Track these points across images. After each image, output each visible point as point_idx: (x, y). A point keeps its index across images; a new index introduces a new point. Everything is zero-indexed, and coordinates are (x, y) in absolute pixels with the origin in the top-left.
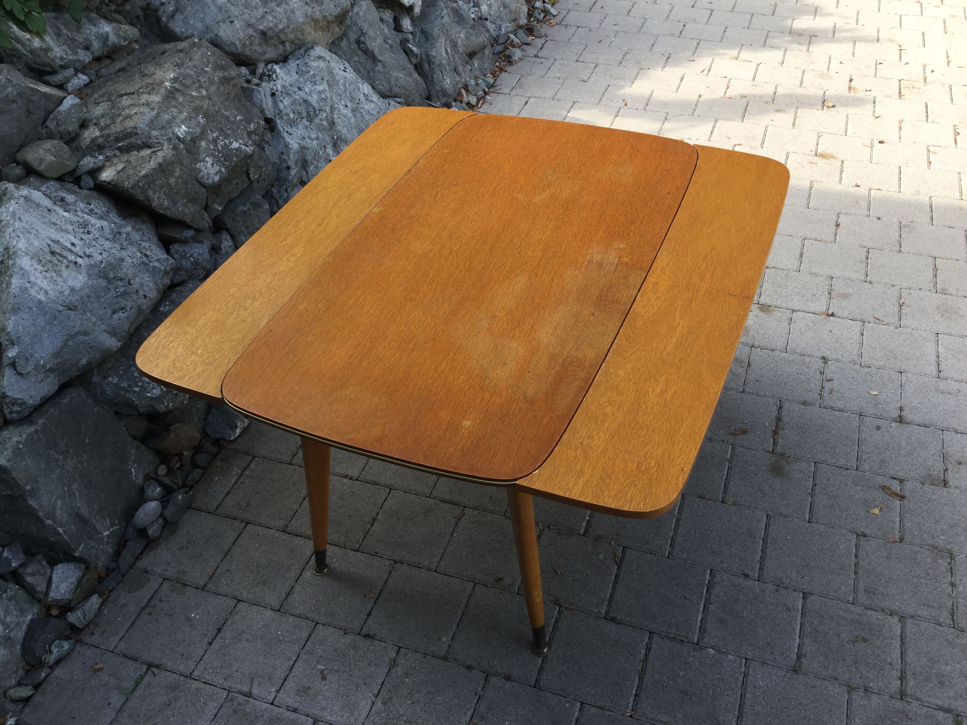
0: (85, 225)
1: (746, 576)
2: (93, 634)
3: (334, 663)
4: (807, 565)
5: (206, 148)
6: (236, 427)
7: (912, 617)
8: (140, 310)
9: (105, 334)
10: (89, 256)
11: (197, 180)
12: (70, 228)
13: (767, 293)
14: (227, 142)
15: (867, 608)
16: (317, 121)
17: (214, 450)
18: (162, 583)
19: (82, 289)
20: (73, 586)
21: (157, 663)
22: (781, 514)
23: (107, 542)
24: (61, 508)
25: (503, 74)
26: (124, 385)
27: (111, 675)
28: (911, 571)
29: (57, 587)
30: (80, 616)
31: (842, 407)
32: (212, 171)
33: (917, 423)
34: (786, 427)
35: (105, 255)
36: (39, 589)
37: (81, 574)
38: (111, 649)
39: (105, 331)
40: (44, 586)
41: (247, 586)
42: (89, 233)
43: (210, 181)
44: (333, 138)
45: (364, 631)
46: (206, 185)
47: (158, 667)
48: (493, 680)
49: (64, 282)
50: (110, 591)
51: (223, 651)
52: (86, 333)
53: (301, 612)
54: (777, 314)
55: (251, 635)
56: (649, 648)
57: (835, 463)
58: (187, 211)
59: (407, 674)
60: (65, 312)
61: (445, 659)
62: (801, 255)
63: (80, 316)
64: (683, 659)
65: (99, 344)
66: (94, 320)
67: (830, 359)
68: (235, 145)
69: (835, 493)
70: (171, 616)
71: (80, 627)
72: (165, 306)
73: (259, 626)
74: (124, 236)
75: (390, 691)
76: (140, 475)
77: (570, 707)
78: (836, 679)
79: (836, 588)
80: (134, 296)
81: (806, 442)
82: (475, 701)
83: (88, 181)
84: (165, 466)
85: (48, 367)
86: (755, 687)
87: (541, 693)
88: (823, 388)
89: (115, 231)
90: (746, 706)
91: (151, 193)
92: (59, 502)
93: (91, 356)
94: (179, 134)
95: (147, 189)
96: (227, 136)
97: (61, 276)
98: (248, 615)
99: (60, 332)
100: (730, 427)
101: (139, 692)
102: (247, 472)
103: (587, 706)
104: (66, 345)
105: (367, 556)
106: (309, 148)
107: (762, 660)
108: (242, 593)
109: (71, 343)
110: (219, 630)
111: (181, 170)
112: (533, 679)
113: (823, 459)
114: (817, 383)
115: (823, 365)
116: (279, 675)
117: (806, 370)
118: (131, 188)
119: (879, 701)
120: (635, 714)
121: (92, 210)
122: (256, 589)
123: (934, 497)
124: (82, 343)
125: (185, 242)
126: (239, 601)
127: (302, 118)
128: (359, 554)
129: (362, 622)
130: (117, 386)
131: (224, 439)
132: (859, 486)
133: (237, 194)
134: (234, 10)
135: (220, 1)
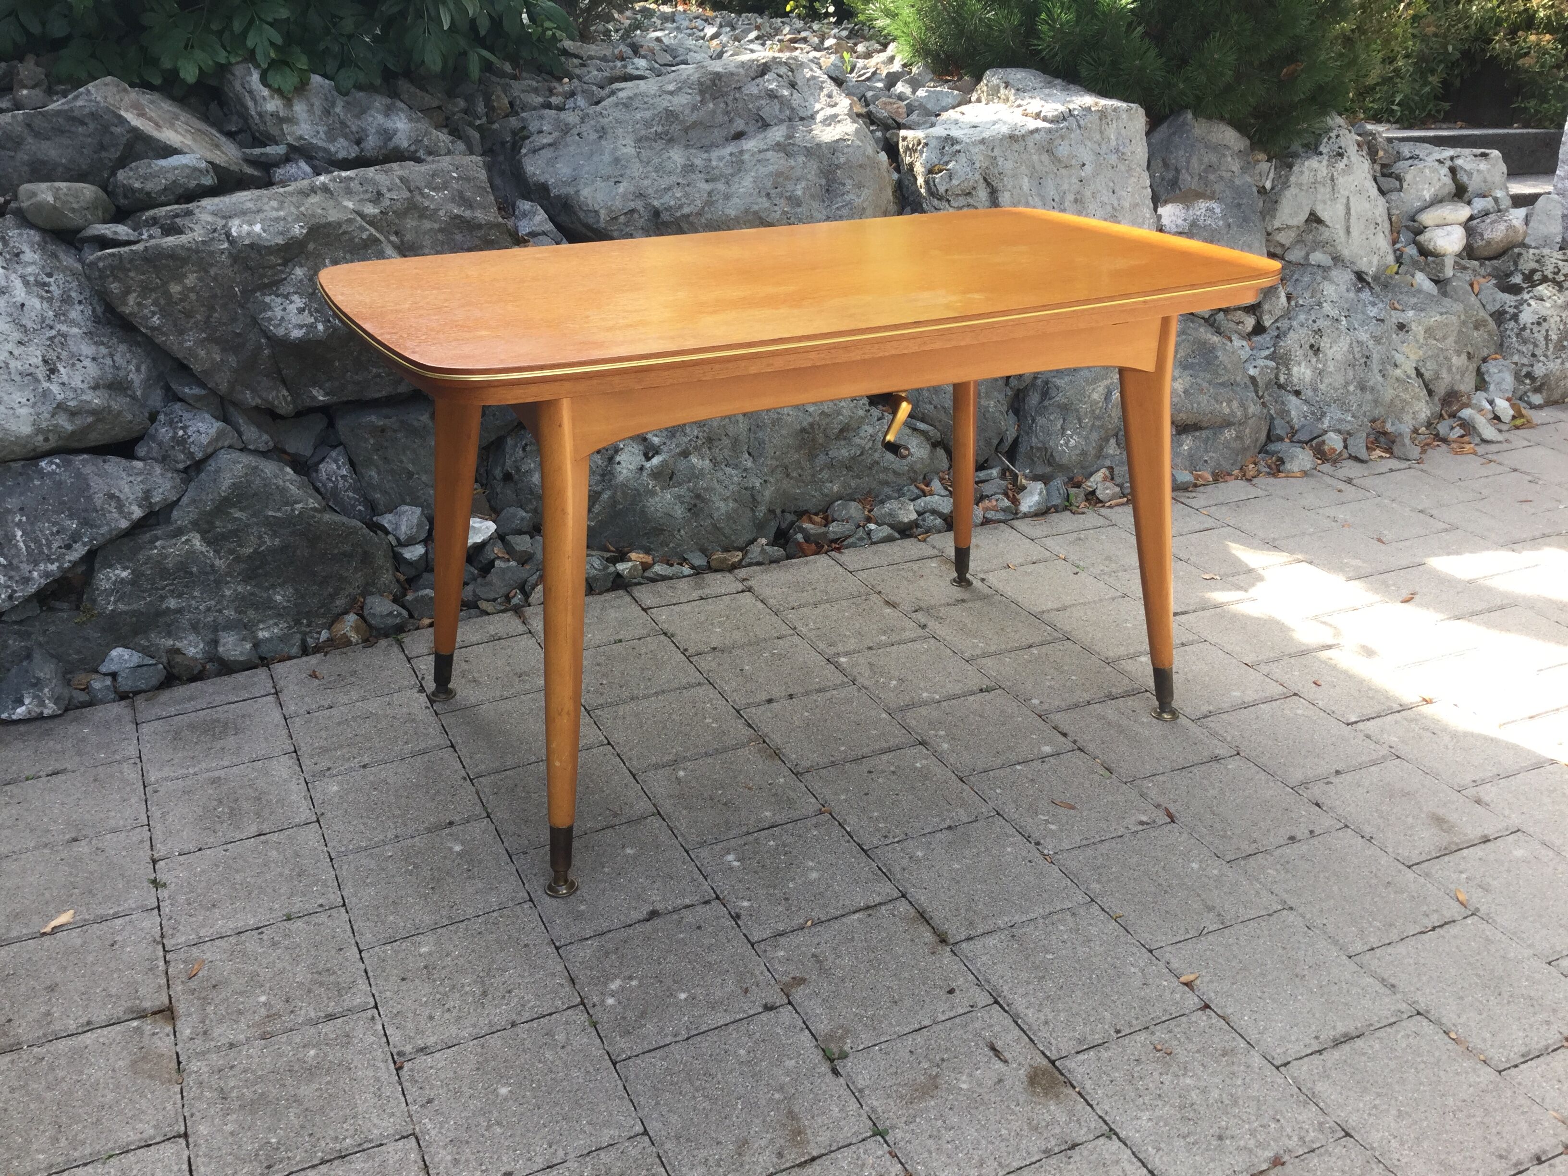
11: (254, 319)
13: (1108, 1056)
25: (1242, 483)
32: (295, 319)
43: (281, 332)
46: (270, 334)
58: (201, 353)
94: (233, 230)
111: (200, 279)
125: (189, 404)
133: (377, 395)
134: (636, 169)
135: (625, 150)
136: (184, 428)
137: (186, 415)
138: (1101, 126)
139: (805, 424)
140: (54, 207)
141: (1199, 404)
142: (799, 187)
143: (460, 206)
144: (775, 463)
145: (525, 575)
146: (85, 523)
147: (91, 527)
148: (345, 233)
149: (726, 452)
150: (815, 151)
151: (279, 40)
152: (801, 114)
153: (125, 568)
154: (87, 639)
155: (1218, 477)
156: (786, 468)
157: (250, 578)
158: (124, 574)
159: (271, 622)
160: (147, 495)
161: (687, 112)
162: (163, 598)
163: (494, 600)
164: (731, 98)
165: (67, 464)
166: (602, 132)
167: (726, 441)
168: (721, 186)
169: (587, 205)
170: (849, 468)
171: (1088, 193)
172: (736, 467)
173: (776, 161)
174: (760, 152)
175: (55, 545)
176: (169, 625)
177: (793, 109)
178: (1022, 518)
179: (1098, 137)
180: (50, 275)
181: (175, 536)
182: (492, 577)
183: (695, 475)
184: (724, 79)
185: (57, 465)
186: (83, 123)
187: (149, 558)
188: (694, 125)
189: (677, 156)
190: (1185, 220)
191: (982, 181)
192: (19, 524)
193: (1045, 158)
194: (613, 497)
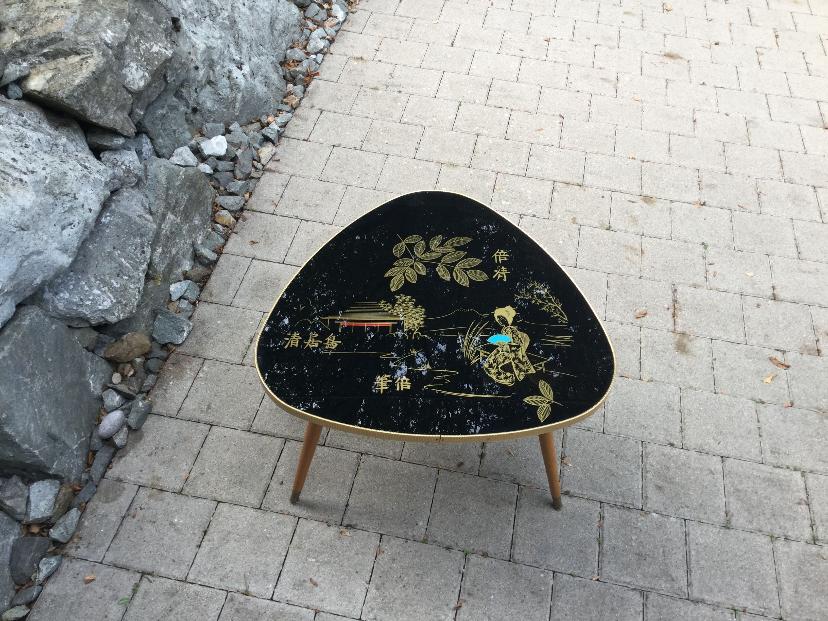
0: (21, 138)
1: (672, 445)
2: (78, 547)
3: (324, 555)
4: (721, 432)
5: (130, 53)
6: (183, 331)
7: (812, 472)
8: (86, 224)
9: (57, 252)
10: (32, 172)
11: (124, 86)
12: (7, 142)
13: (646, 186)
14: (148, 45)
15: (775, 467)
16: (219, 20)
17: (164, 354)
18: (138, 490)
19: (32, 208)
20: (51, 503)
21: (149, 570)
22: (691, 387)
23: (77, 455)
24: (35, 431)
26: (76, 299)
27: (106, 586)
28: (804, 432)
29: (36, 506)
30: (63, 531)
31: (726, 288)
32: (137, 76)
33: (789, 300)
34: (683, 308)
35: (48, 170)
36: (19, 510)
37: (57, 490)
38: (100, 561)
39: (56, 249)
40: (23, 506)
41: (225, 487)
42: (27, 146)
43: (136, 87)
44: (234, 37)
45: (346, 522)
46: (133, 91)
47: (151, 574)
48: (473, 558)
49: (13, 201)
50: (87, 503)
51: (213, 553)
52: (39, 253)
53: (282, 508)
54: (659, 205)
55: (238, 535)
56: (602, 518)
57: (728, 339)
58: (117, 118)
59: (394, 559)
60: (17, 233)
61: (425, 541)
62: (669, 149)
63: (33, 236)
64: (632, 524)
65: (53, 262)
66: (45, 238)
67: (709, 245)
68: (155, 49)
69: (732, 365)
70: (154, 522)
71: (64, 541)
72: (106, 217)
73: (244, 526)
74: (61, 148)
75: (380, 577)
76: (98, 385)
77: (545, 577)
78: (760, 531)
79: (747, 451)
80: (81, 211)
81: (701, 321)
82: (460, 578)
83: (15, 91)
84: (119, 375)
85: (6, 291)
86: (697, 544)
87: (517, 566)
88: (707, 271)
89: (51, 142)
90: (692, 562)
91: (85, 104)
92: (32, 425)
93: (46, 275)
94: (106, 39)
95: (82, 99)
96: (147, 39)
97: (9, 195)
98: (231, 516)
99: (15, 254)
100: (635, 310)
101: (138, 600)
102: (201, 375)
103: (559, 574)
104: (21, 266)
105: (335, 450)
106: (215, 48)
107: (698, 520)
108: (221, 495)
109: (25, 264)
110: (205, 532)
112: (507, 554)
113: (718, 336)
114: (702, 267)
115: (704, 250)
116: (273, 572)
117: (691, 255)
118: (66, 98)
119: (798, 547)
120: (601, 578)
121: (25, 122)
122: (233, 490)
123: (813, 365)
124: (36, 263)
125: (114, 150)
126: (219, 502)
127: (205, 17)
128: (326, 449)
129: (342, 514)
130: (70, 302)
131: (172, 343)
132: (751, 358)
133: (155, 98)
136: (123, 163)
137: (117, 156)
145: (251, 153)
146: (142, 236)
147: (145, 236)
153: (160, 247)
154: (162, 290)
157: (186, 220)
158: (160, 250)
160: (143, 207)
163: (254, 171)
172: (263, 55)
176: (177, 262)
178: (344, 24)
182: (241, 161)
183: (258, 67)
185: (110, 216)
192: (120, 256)
194: (243, 96)
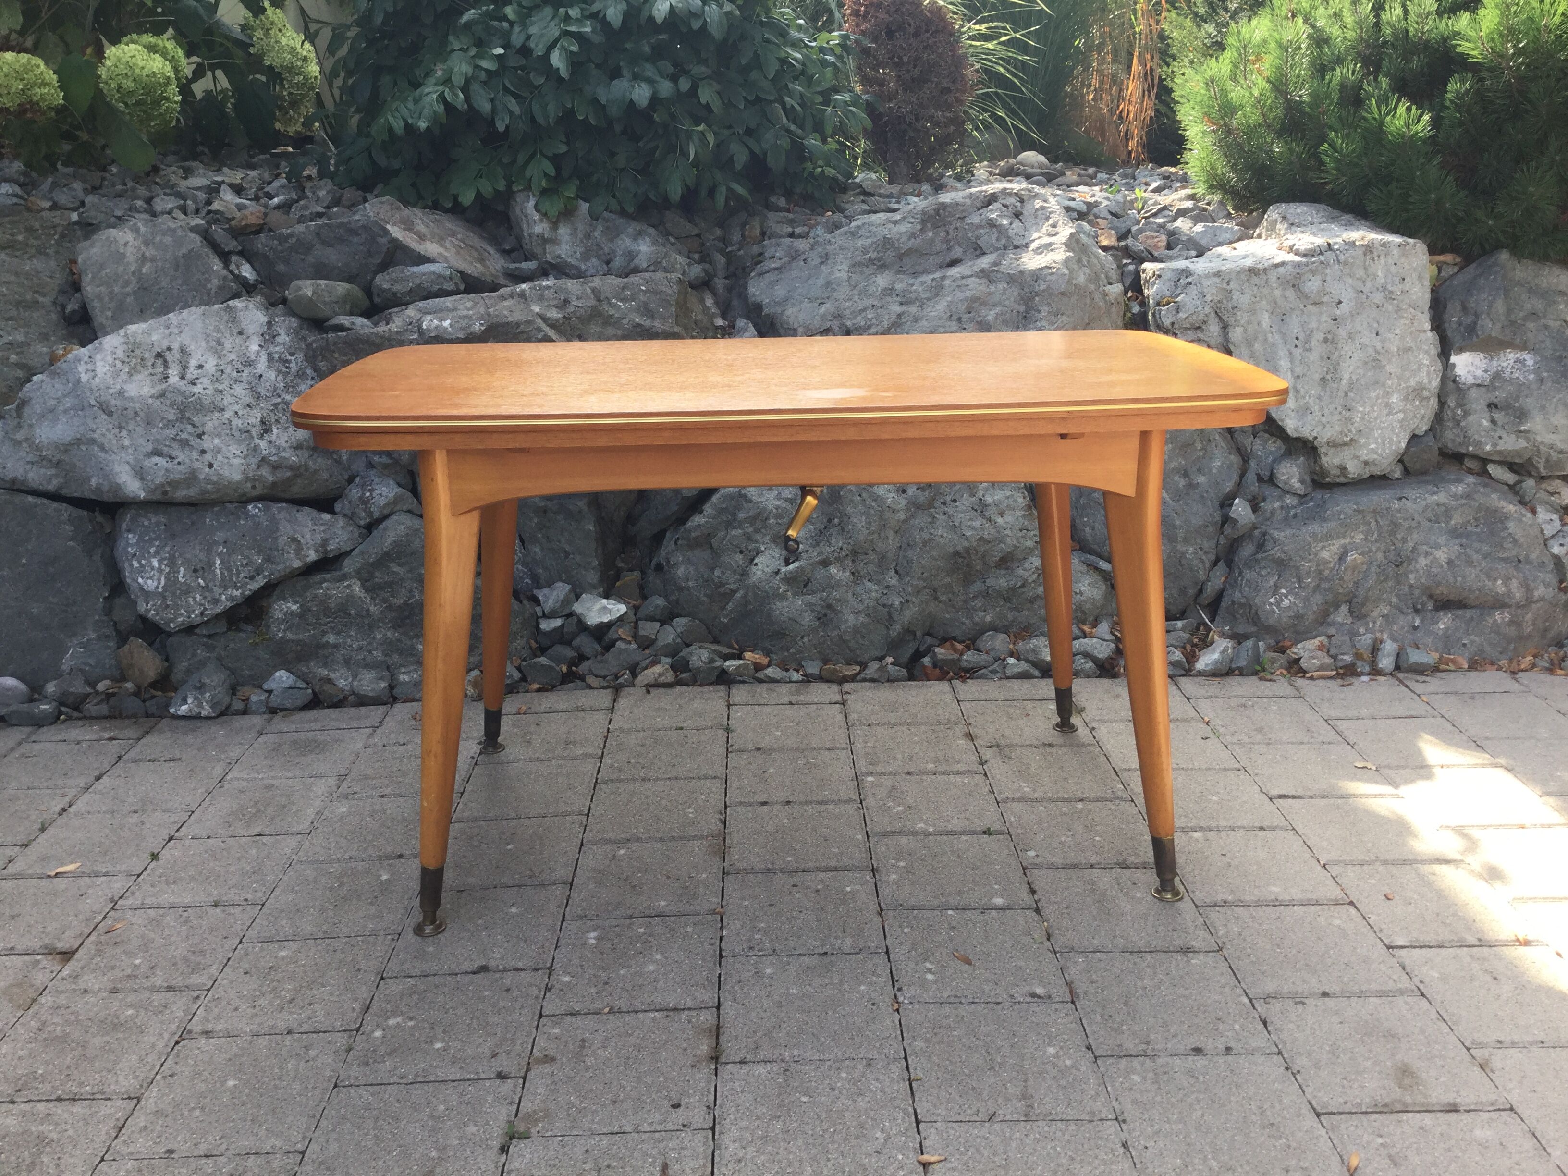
9: (127, 468)
10: (191, 383)
17: (157, 710)
35: (209, 393)
49: (125, 382)
60: (95, 409)
63: (111, 426)
66: (127, 443)
80: (195, 455)
84: (109, 684)
85: (45, 454)
93: (100, 481)
97: (131, 376)
109: (84, 448)
124: (95, 457)
131: (171, 705)
134: (843, 292)
135: (838, 274)
136: (371, 491)
137: (377, 480)
138: (1365, 262)
139: (959, 548)
140: (310, 299)
141: (1464, 577)
142: (992, 312)
143: (643, 315)
144: (922, 583)
145: (638, 659)
146: (268, 559)
147: (273, 563)
148: (522, 332)
149: (871, 567)
150: (1019, 279)
151: (552, 171)
152: (1016, 243)
153: (295, 603)
154: (258, 659)
155: (1474, 666)
156: (935, 590)
157: (399, 626)
158: (294, 607)
159: (412, 668)
160: (325, 542)
161: (904, 239)
162: (324, 633)
163: (604, 677)
164: (952, 227)
165: (267, 509)
166: (825, 258)
167: (872, 556)
168: (913, 309)
169: (788, 323)
170: (1007, 600)
171: (1342, 333)
172: (878, 583)
173: (976, 286)
174: (963, 278)
175: (242, 575)
176: (327, 657)
177: (1009, 237)
178: (1197, 676)
179: (1361, 273)
180: (292, 354)
181: (339, 581)
182: (609, 656)
183: (831, 585)
184: (949, 209)
185: (260, 510)
186: (358, 234)
187: (316, 596)
188: (909, 252)
189: (882, 281)
190: (1486, 371)
191: (1213, 315)
192: (220, 555)
193: (1290, 293)
194: (745, 596)
